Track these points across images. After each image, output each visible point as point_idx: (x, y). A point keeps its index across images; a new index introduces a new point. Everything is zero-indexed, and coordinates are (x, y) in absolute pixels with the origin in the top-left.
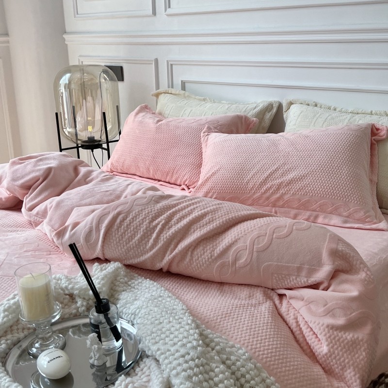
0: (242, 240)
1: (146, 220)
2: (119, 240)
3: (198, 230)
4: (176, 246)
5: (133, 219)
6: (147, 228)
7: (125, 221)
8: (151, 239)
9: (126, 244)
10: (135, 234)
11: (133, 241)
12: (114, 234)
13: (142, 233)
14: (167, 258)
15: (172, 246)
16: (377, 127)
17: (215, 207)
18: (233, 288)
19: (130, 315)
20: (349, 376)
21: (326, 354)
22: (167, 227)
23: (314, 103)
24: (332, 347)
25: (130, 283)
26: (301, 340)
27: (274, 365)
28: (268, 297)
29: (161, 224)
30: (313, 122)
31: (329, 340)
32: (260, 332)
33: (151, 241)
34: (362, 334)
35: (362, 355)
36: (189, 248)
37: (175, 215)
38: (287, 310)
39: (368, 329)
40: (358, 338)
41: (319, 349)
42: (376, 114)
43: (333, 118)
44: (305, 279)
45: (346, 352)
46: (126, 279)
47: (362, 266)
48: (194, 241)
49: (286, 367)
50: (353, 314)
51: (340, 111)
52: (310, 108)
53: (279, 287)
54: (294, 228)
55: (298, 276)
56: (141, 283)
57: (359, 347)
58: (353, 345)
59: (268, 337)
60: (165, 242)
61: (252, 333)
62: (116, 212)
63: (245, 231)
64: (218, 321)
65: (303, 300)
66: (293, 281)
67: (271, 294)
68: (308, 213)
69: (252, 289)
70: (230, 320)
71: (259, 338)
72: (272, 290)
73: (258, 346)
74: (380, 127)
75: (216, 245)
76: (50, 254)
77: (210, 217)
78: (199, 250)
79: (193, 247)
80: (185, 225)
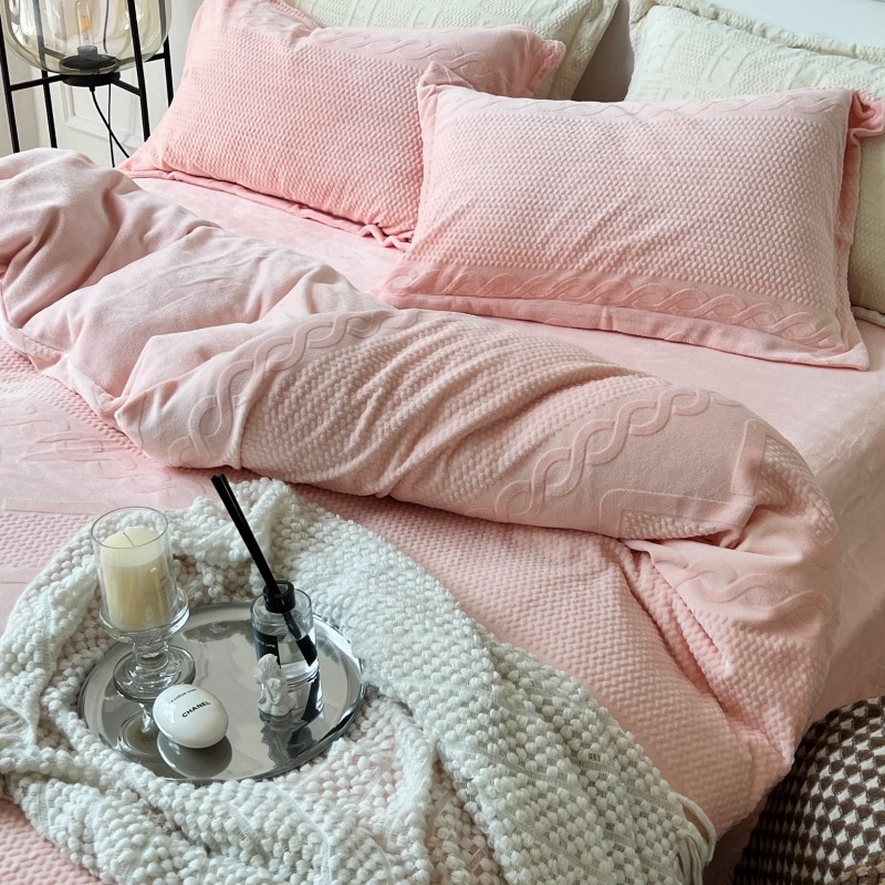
0: (559, 438)
1: (340, 387)
2: (280, 432)
3: (461, 411)
4: (410, 449)
5: (309, 383)
6: (343, 405)
7: (293, 389)
8: (353, 430)
9: (297, 441)
10: (316, 420)
11: (313, 434)
12: (266, 418)
13: (332, 418)
14: (390, 475)
15: (403, 448)
16: (865, 102)
17: (494, 352)
18: (534, 536)
19: (328, 609)
20: (771, 720)
21: (729, 679)
22: (389, 404)
23: (711, 10)
24: (742, 666)
25: (312, 530)
26: (678, 648)
27: (629, 706)
28: (611, 558)
29: (375, 396)
31: (737, 651)
32: (600, 638)
33: (355, 436)
34: (801, 639)
35: (799, 680)
36: (442, 453)
37: (404, 373)
38: (650, 585)
39: (815, 627)
40: (794, 647)
41: (714, 667)
42: (866, 58)
44: (693, 525)
45: (768, 674)
46: (302, 521)
47: (811, 496)
48: (453, 438)
49: (652, 709)
50: (788, 600)
51: (774, 40)
52: (702, 24)
53: (633, 536)
54: (673, 411)
55: (678, 517)
56: (336, 529)
57: (794, 663)
58: (786, 659)
59: (616, 649)
60: (387, 441)
61: (584, 643)
62: (268, 364)
63: (565, 417)
64: (515, 617)
65: (685, 567)
66: (665, 527)
67: (617, 551)
68: (686, 323)
69: (577, 539)
70: (539, 615)
71: (599, 653)
72: (619, 540)
73: (599, 668)
74: (872, 104)
75: (501, 447)
77: (486, 379)
78: (464, 458)
79: (449, 452)
80: (431, 401)
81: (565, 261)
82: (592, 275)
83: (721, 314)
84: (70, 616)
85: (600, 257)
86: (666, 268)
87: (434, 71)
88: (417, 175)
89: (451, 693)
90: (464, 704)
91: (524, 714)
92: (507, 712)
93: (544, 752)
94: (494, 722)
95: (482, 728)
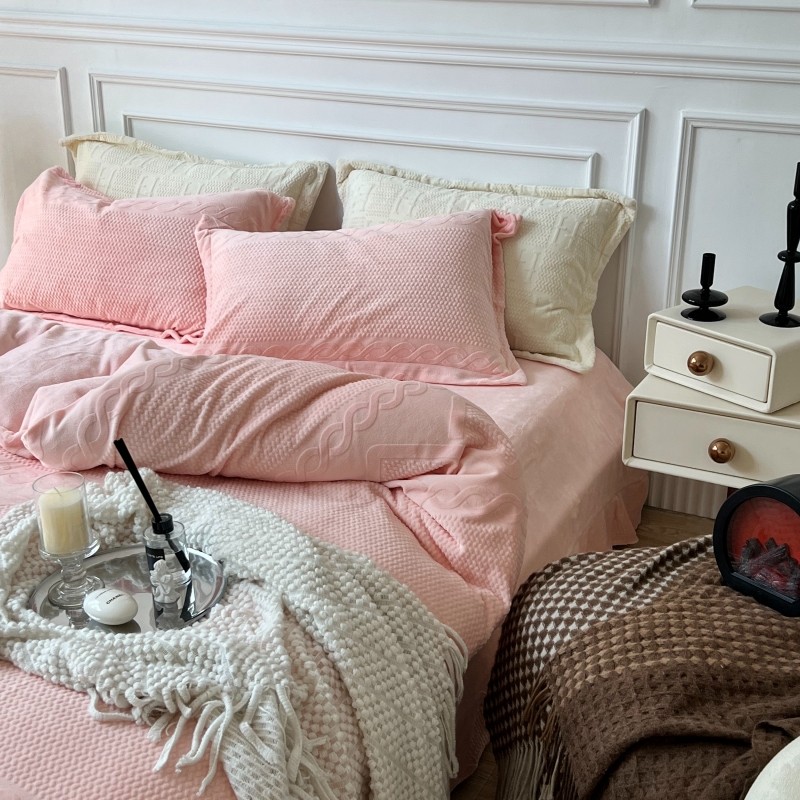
0: (334, 417)
1: (182, 399)
2: (143, 433)
3: (266, 407)
4: (235, 435)
5: (160, 398)
6: (185, 412)
7: (149, 403)
8: (194, 427)
9: (155, 438)
10: (167, 422)
11: (167, 432)
12: (133, 424)
13: (179, 419)
14: (223, 454)
15: (229, 435)
16: (500, 216)
17: (283, 371)
18: (324, 488)
19: (193, 537)
20: (494, 578)
21: (463, 555)
22: (217, 407)
23: (392, 170)
24: (471, 545)
25: (172, 495)
26: (428, 543)
27: (402, 572)
28: (378, 494)
29: (207, 403)
30: (395, 206)
31: (466, 536)
32: (378, 536)
33: (196, 430)
34: (505, 525)
35: (507, 551)
36: (257, 435)
37: (224, 387)
38: (404, 507)
39: (512, 517)
40: (501, 530)
41: (453, 550)
42: (497, 191)
43: (427, 200)
44: (428, 462)
45: (487, 549)
46: (165, 490)
47: (499, 436)
48: (263, 425)
49: (416, 573)
50: (494, 500)
51: (436, 185)
52: (387, 179)
53: (390, 478)
54: (406, 393)
55: (418, 458)
56: (189, 493)
57: (503, 541)
58: (497, 539)
59: (388, 541)
60: (218, 431)
61: (368, 538)
62: (130, 389)
63: (336, 404)
64: (320, 529)
65: (426, 490)
66: (410, 467)
67: (380, 490)
68: (404, 367)
69: (353, 485)
70: (336, 526)
71: (379, 544)
72: (380, 483)
73: (379, 552)
74: (505, 217)
75: (296, 427)
76: (10, 468)
77: (280, 386)
78: (272, 437)
79: (262, 434)
80: (246, 402)
81: (316, 333)
82: (336, 339)
83: (425, 359)
84: (15, 557)
85: (340, 327)
86: (385, 331)
87: (206, 220)
88: (202, 291)
89: (288, 563)
90: (298, 567)
91: (337, 570)
92: (326, 570)
93: (352, 591)
94: (318, 576)
95: (311, 579)
